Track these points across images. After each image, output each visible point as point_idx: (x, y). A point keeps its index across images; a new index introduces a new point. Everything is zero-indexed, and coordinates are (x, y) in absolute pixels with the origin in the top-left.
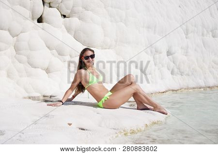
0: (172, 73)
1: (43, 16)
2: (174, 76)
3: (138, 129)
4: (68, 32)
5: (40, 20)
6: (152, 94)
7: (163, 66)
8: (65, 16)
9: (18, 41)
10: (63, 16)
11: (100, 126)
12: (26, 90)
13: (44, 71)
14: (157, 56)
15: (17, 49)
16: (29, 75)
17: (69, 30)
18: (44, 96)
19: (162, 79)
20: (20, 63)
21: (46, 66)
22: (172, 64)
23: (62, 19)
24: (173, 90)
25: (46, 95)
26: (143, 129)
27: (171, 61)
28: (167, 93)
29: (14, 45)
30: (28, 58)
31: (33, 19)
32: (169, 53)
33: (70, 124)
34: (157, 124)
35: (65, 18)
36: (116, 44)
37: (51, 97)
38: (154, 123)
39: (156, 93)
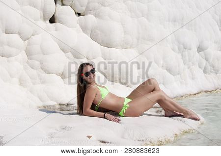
0: (205, 71)
1: (55, 15)
2: (207, 75)
3: (167, 140)
4: (84, 31)
5: (52, 20)
6: (182, 96)
7: (193, 64)
8: (79, 14)
9: (29, 44)
10: (77, 15)
11: (123, 137)
12: (40, 98)
13: (59, 77)
14: (186, 53)
15: (29, 54)
16: (43, 82)
17: (84, 29)
18: (60, 105)
19: (193, 79)
20: (33, 69)
21: (61, 71)
22: (204, 62)
23: (77, 18)
24: (206, 92)
25: (62, 103)
26: (172, 139)
27: (202, 58)
28: (199, 95)
29: (25, 49)
30: (41, 63)
31: (45, 20)
32: (200, 49)
33: (89, 137)
34: (189, 133)
35: (81, 17)
36: (138, 42)
37: (68, 105)
38: (185, 132)
39: (186, 95)
